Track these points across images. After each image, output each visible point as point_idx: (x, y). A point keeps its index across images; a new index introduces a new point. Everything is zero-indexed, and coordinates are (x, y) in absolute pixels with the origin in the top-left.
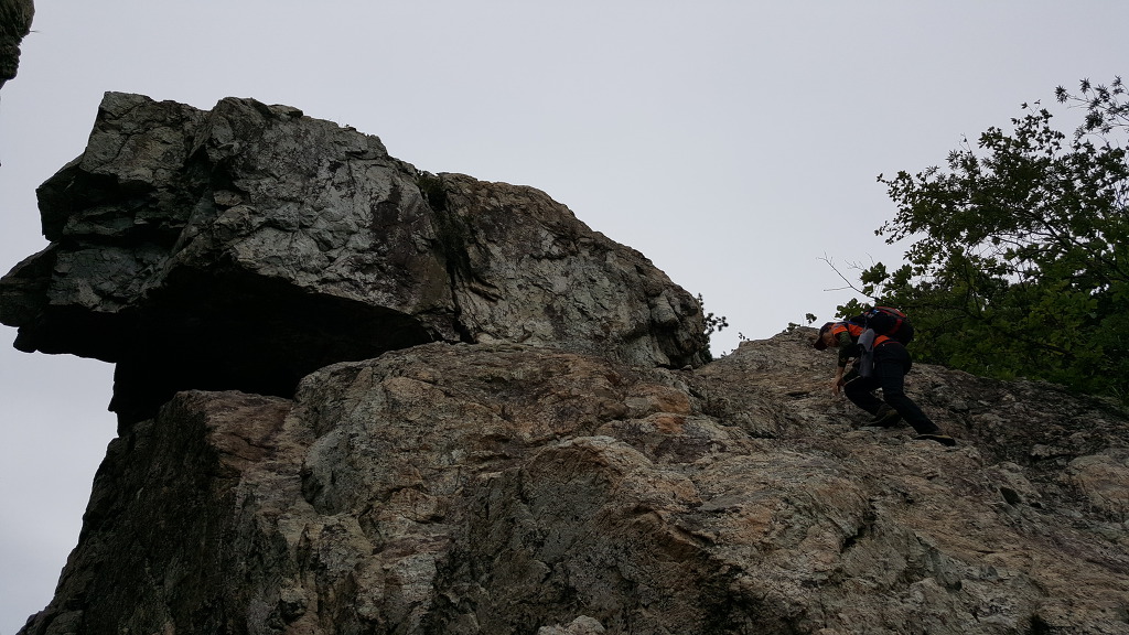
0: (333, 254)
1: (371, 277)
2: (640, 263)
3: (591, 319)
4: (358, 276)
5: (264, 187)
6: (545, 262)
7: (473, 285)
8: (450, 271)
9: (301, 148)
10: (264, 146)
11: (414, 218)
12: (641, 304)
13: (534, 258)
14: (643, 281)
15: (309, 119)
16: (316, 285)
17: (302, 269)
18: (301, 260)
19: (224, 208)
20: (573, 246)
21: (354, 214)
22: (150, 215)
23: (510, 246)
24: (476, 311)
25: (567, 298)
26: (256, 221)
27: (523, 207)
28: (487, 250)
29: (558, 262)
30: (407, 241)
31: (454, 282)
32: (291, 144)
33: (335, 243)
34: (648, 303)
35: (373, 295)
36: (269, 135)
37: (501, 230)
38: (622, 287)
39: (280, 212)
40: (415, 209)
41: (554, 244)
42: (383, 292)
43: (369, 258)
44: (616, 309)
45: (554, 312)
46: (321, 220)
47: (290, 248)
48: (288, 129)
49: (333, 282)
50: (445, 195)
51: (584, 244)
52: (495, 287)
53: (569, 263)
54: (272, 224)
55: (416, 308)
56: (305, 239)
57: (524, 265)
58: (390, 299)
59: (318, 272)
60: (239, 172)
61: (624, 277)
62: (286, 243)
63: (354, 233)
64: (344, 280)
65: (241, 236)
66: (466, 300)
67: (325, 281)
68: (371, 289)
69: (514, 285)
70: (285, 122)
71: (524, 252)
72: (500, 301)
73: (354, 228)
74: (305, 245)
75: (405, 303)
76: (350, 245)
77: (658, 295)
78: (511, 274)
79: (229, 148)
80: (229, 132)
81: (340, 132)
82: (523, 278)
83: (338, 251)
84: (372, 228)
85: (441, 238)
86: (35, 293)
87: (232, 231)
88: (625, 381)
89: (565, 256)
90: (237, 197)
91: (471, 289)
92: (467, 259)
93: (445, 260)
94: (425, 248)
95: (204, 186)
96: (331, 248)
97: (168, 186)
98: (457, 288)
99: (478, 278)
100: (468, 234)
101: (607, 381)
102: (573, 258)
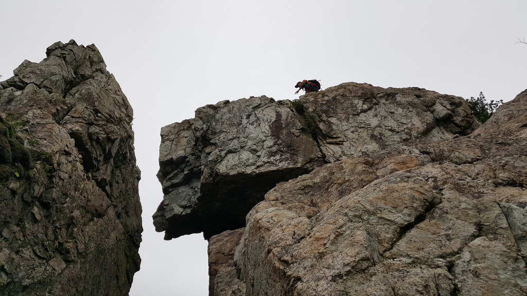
0: (259, 154)
1: (278, 157)
2: (417, 93)
3: (398, 132)
4: (272, 159)
5: (222, 138)
6: (362, 115)
7: (328, 141)
8: (315, 139)
9: (233, 115)
10: (217, 121)
11: (290, 122)
12: (425, 113)
13: (355, 115)
14: (422, 101)
15: (233, 102)
16: (255, 170)
17: (247, 166)
18: (245, 162)
19: (209, 154)
20: (375, 101)
21: (262, 132)
23: (340, 115)
24: (334, 152)
25: (381, 127)
26: (223, 153)
27: (342, 94)
28: (329, 122)
29: (369, 112)
30: (290, 134)
31: (318, 143)
32: (228, 116)
33: (258, 149)
34: (430, 110)
35: (281, 165)
36: (218, 116)
37: (333, 109)
38: (411, 109)
39: (231, 145)
40: (289, 118)
41: (363, 104)
42: (285, 161)
43: (274, 149)
44: (411, 121)
45: (376, 137)
46: (249, 141)
47: (239, 159)
48: (225, 110)
49: (261, 166)
50: (303, 106)
51: (381, 97)
52: (339, 137)
53: (376, 110)
54: (230, 152)
55: (302, 163)
56: (245, 152)
57: (351, 121)
58: (289, 164)
59: (254, 164)
60: (210, 136)
61: (411, 104)
62: (237, 157)
63: (264, 141)
64: (266, 163)
65: (219, 162)
66: (327, 150)
67: (258, 167)
68: (279, 162)
69: (349, 132)
70: (223, 108)
71: (349, 115)
72: (344, 143)
73: (264, 138)
74: (245, 155)
75: (296, 163)
76: (265, 147)
77: (434, 104)
78: (345, 128)
79: (202, 129)
80: (201, 122)
81: (247, 101)
82: (352, 127)
83: (260, 152)
84: (272, 135)
85: (305, 126)
86: (163, 216)
87: (215, 161)
88: (377, 161)
89: (372, 107)
90: (213, 147)
91: (328, 143)
92: (321, 130)
93: (311, 135)
94: (299, 134)
95: (203, 148)
96: (257, 151)
97: (191, 154)
98: (321, 145)
99: (329, 137)
100: (317, 118)
101: (364, 165)
102: (377, 106)
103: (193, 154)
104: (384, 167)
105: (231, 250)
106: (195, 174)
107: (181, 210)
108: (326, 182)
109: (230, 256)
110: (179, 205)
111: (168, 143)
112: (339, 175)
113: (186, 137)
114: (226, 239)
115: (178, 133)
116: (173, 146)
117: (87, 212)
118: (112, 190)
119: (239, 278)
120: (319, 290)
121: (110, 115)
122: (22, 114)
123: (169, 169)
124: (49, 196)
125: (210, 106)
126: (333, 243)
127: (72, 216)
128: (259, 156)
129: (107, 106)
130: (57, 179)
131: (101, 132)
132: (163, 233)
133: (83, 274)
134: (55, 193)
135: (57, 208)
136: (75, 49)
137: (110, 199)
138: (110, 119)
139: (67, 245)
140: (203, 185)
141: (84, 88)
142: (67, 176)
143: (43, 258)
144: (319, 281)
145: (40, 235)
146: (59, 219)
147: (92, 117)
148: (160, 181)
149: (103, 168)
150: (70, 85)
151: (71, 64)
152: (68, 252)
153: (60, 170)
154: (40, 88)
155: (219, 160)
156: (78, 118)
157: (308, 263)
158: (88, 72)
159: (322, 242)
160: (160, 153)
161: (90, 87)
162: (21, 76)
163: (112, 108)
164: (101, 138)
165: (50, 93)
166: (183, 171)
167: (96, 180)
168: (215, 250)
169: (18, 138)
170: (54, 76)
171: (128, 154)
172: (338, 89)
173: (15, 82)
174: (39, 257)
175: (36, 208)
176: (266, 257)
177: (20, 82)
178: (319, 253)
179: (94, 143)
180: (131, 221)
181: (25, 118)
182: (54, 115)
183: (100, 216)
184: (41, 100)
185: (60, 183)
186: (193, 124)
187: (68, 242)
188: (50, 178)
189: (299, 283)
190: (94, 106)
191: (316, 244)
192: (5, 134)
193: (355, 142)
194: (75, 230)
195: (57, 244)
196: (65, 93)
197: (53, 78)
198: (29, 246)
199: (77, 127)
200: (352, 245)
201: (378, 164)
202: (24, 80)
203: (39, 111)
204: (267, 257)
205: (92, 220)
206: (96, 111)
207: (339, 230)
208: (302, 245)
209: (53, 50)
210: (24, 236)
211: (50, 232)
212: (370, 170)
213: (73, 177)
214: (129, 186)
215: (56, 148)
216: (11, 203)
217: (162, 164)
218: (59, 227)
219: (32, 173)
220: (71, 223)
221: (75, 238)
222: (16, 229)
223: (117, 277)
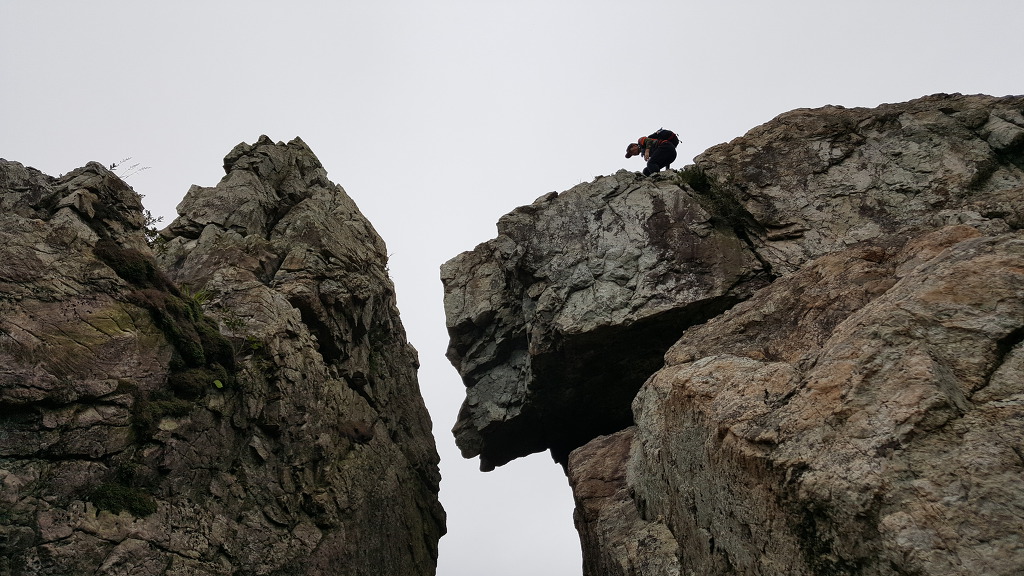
0: (632, 283)
1: (671, 284)
2: (945, 104)
3: (918, 192)
4: (660, 289)
5: (556, 265)
6: (834, 170)
7: (769, 235)
8: (742, 235)
9: (568, 219)
10: (541, 235)
11: (683, 214)
12: (970, 142)
13: (819, 173)
14: (959, 119)
15: (565, 194)
16: (630, 316)
17: (613, 310)
18: (608, 303)
19: (536, 298)
20: (855, 137)
21: (632, 241)
22: (503, 332)
23: (787, 178)
24: (787, 256)
25: (878, 188)
26: (563, 294)
27: (782, 136)
28: (766, 197)
29: (847, 162)
30: (687, 235)
31: (750, 243)
32: (559, 221)
33: (629, 274)
34: (978, 136)
35: (680, 297)
36: (540, 225)
37: (770, 171)
38: (936, 140)
39: (575, 276)
40: (681, 205)
41: (832, 147)
42: (688, 289)
43: (661, 269)
44: (942, 165)
45: (871, 209)
46: (608, 263)
47: (596, 299)
48: (551, 211)
49: (641, 306)
50: (704, 175)
51: (867, 127)
52: (792, 224)
53: (861, 154)
54: (575, 289)
55: (724, 287)
56: (604, 285)
57: (812, 186)
58: (696, 293)
59: (626, 305)
60: (533, 266)
61: (934, 130)
62: (591, 297)
63: (639, 257)
64: (649, 299)
65: (558, 311)
66: (770, 253)
67: (635, 309)
68: (677, 293)
69: (812, 210)
70: (547, 208)
71: (806, 175)
72: (806, 233)
73: (637, 252)
74: (606, 290)
75: (711, 288)
76: (642, 268)
77: (986, 121)
78: (802, 202)
79: (516, 253)
80: (511, 242)
81: (591, 186)
82: (817, 198)
83: (634, 279)
84: (652, 243)
85: (716, 213)
86: (471, 427)
87: (550, 311)
88: (890, 251)
89: (852, 151)
90: (542, 285)
91: (770, 239)
92: (751, 216)
93: (731, 230)
94: (707, 231)
95: (522, 290)
96: (628, 280)
97: (503, 305)
98: (757, 246)
99: (771, 226)
100: (739, 194)
101: (865, 263)
102: (862, 147)
103: (506, 305)
104: (910, 258)
105: (616, 471)
106: (516, 342)
107: (503, 411)
108: (789, 309)
109: (616, 482)
110: (497, 404)
111: (456, 291)
112: (814, 292)
113: (488, 275)
114: (600, 452)
115: (472, 271)
116: (468, 296)
117: (342, 435)
118: (375, 391)
119: (644, 518)
120: (855, 476)
121: (350, 258)
122: (204, 281)
123: (466, 339)
124: (274, 414)
125: (522, 210)
126: (860, 391)
127: (318, 445)
128: (633, 289)
129: (342, 243)
130: (284, 382)
131: (341, 290)
132: (477, 460)
133: (353, 547)
134: (284, 408)
135: (291, 434)
136: (271, 152)
137: (376, 408)
138: (352, 265)
139: (317, 498)
140: (534, 359)
141: (298, 218)
142: (298, 374)
143: (282, 526)
144: (848, 461)
145: (271, 486)
146: (297, 453)
147: (322, 266)
148: (454, 364)
149: (353, 353)
150: (274, 215)
151: (268, 178)
152: (321, 509)
153: (285, 366)
154: (226, 230)
155: (558, 308)
156: (298, 270)
157: (816, 436)
158: (298, 187)
159: (836, 394)
160: (447, 313)
161: (308, 213)
162: (190, 215)
163: (351, 244)
164: (342, 300)
165: (244, 234)
166: (493, 339)
167: (346, 377)
168: (584, 474)
169: (207, 320)
170: (245, 205)
171: (391, 323)
172: (772, 128)
173: (182, 227)
174: (277, 525)
175: (256, 439)
176: (717, 447)
177: (191, 225)
178: (835, 414)
179: (333, 311)
180: (417, 444)
181: (210, 285)
182: (258, 273)
183: (364, 439)
184: (231, 249)
185: (290, 390)
186: (495, 249)
187: (318, 493)
188: (272, 382)
189: (805, 474)
190: (321, 246)
191: (824, 400)
192: (187, 317)
193: (828, 228)
194: (328, 469)
195: (301, 498)
196: (269, 230)
197: (245, 208)
198: (256, 507)
199: (299, 288)
200: (906, 384)
201: (895, 254)
202: (196, 221)
203: (231, 271)
204: (719, 447)
205: (352, 448)
206: (326, 255)
207: (868, 366)
208: (793, 407)
209: (235, 160)
210: (245, 490)
211: (287, 478)
212: (880, 270)
213: (309, 376)
214: (403, 380)
215: (273, 328)
216: (216, 434)
217: (453, 331)
218: (300, 467)
219: (240, 377)
220: (318, 458)
221: (329, 484)
222: (231, 479)
223: (410, 549)
